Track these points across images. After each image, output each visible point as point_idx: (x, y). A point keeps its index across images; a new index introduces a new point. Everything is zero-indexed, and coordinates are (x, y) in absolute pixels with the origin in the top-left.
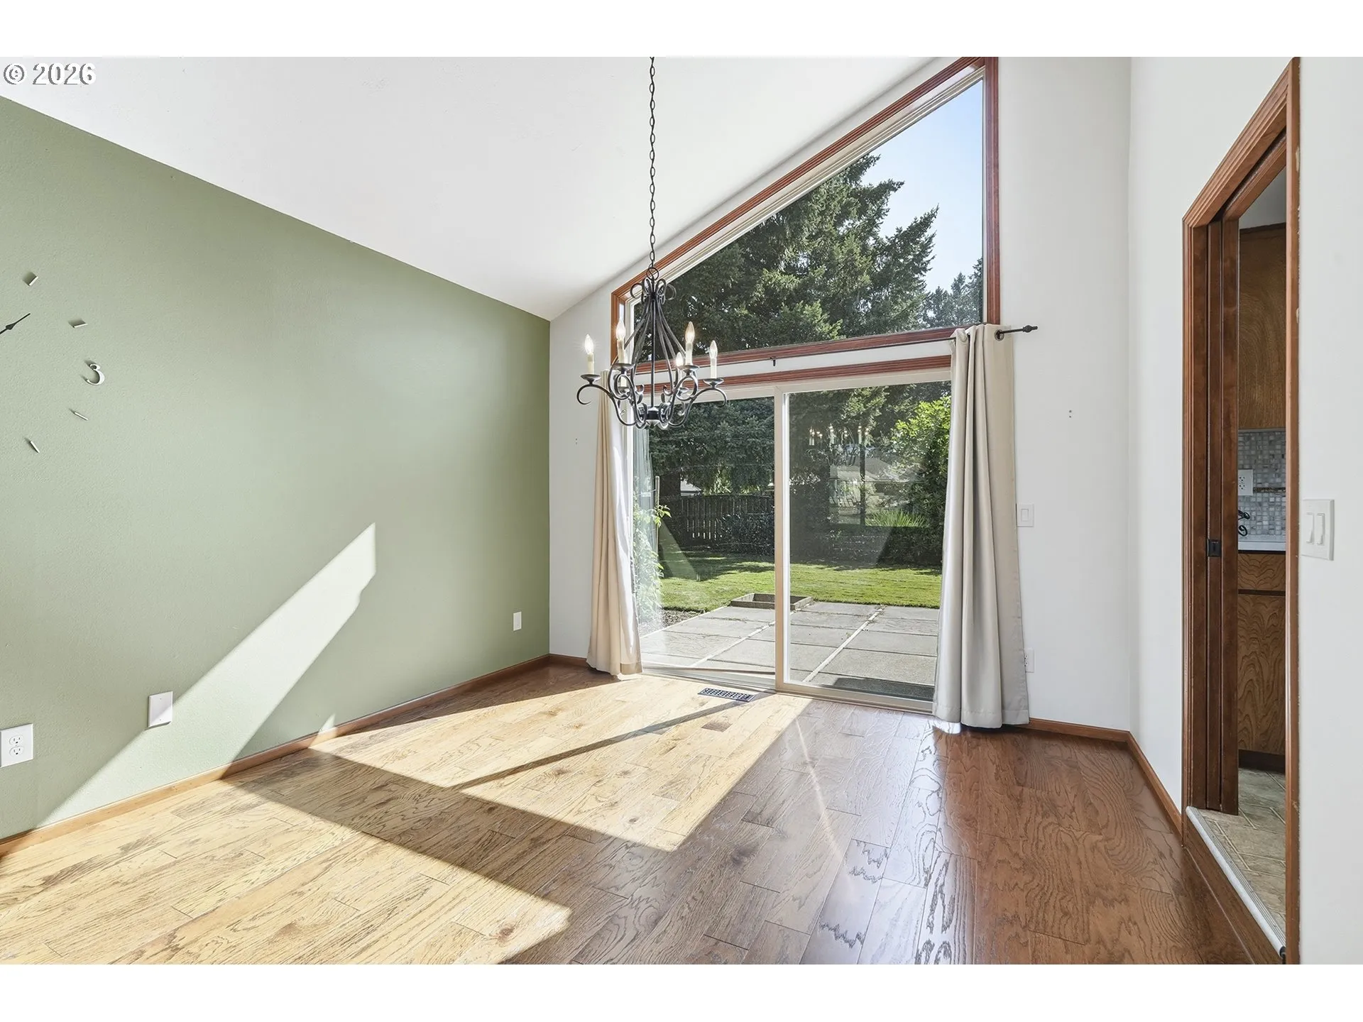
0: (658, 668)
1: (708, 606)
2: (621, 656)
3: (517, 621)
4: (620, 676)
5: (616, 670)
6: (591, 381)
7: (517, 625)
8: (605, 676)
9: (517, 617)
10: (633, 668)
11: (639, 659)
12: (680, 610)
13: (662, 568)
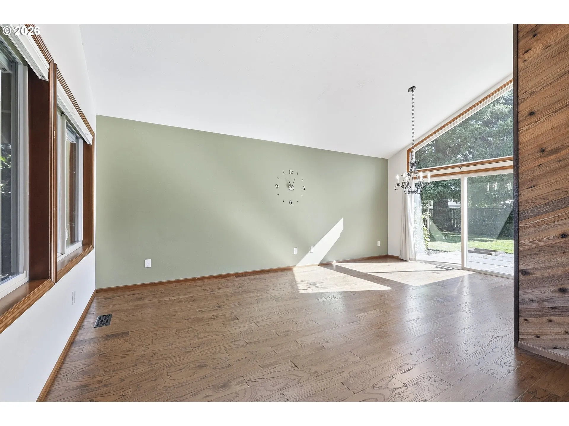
0: (423, 261)
1: (450, 250)
2: (409, 255)
3: (379, 244)
4: (409, 261)
5: (408, 259)
6: (398, 185)
7: (379, 245)
8: (405, 261)
9: (379, 243)
10: (414, 259)
11: (415, 256)
12: (438, 251)
13: (430, 234)
